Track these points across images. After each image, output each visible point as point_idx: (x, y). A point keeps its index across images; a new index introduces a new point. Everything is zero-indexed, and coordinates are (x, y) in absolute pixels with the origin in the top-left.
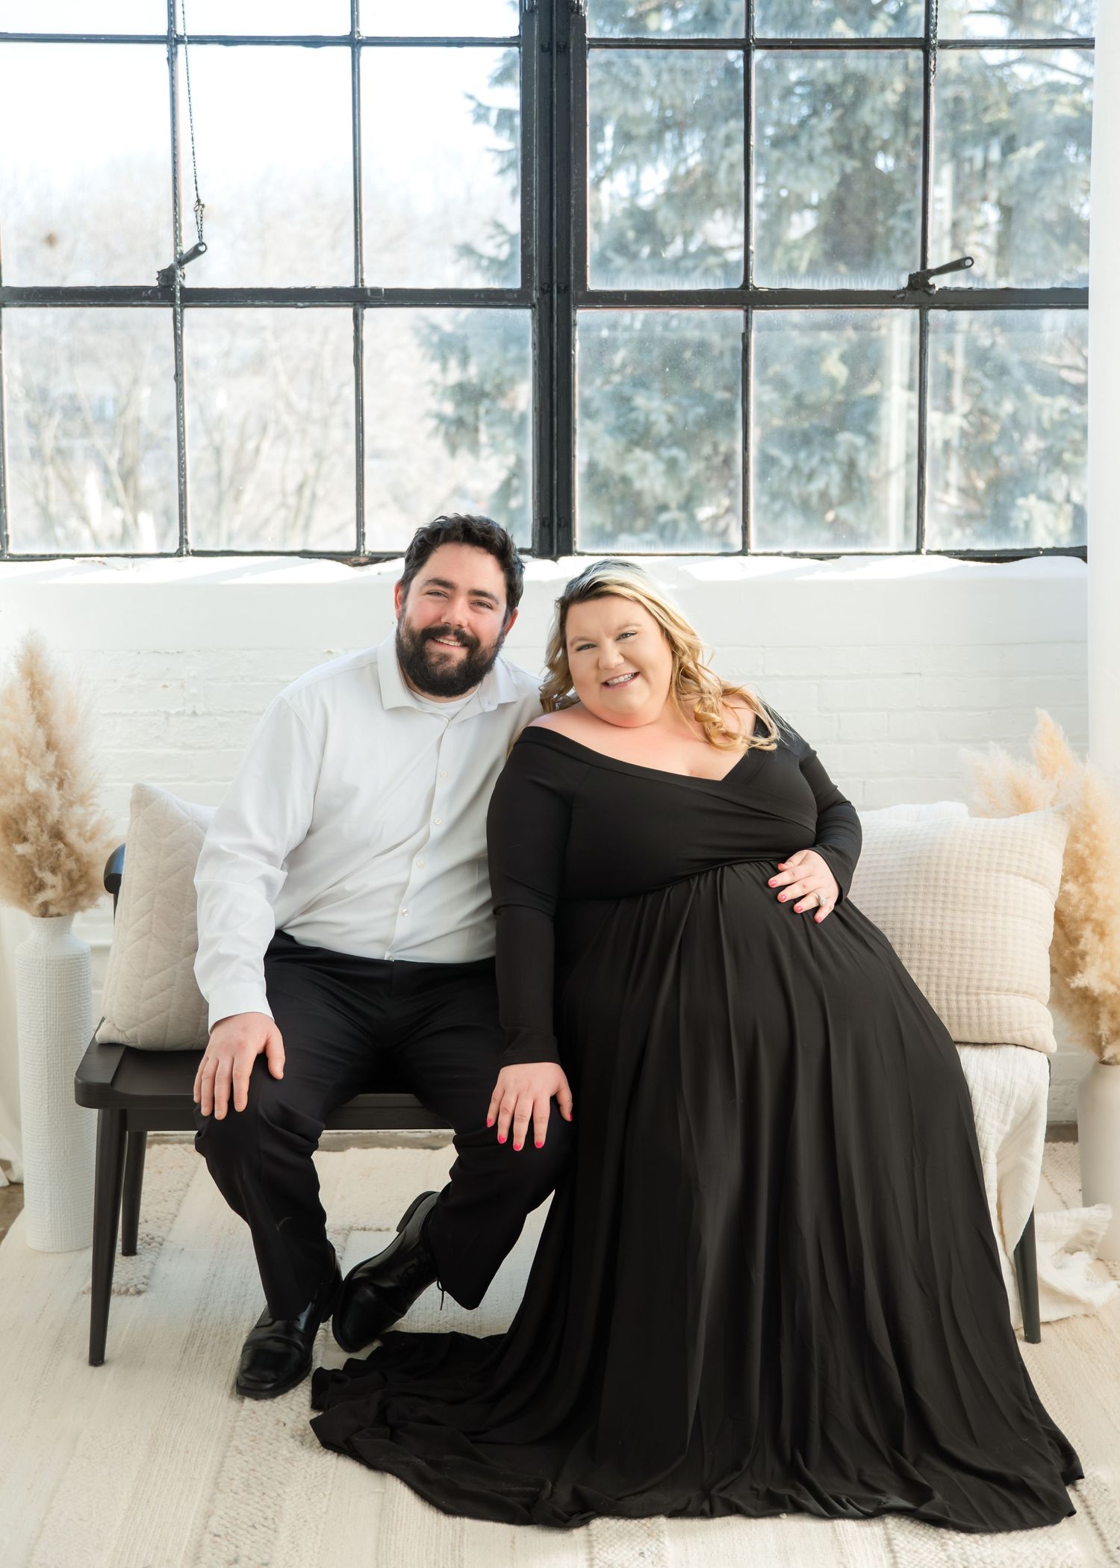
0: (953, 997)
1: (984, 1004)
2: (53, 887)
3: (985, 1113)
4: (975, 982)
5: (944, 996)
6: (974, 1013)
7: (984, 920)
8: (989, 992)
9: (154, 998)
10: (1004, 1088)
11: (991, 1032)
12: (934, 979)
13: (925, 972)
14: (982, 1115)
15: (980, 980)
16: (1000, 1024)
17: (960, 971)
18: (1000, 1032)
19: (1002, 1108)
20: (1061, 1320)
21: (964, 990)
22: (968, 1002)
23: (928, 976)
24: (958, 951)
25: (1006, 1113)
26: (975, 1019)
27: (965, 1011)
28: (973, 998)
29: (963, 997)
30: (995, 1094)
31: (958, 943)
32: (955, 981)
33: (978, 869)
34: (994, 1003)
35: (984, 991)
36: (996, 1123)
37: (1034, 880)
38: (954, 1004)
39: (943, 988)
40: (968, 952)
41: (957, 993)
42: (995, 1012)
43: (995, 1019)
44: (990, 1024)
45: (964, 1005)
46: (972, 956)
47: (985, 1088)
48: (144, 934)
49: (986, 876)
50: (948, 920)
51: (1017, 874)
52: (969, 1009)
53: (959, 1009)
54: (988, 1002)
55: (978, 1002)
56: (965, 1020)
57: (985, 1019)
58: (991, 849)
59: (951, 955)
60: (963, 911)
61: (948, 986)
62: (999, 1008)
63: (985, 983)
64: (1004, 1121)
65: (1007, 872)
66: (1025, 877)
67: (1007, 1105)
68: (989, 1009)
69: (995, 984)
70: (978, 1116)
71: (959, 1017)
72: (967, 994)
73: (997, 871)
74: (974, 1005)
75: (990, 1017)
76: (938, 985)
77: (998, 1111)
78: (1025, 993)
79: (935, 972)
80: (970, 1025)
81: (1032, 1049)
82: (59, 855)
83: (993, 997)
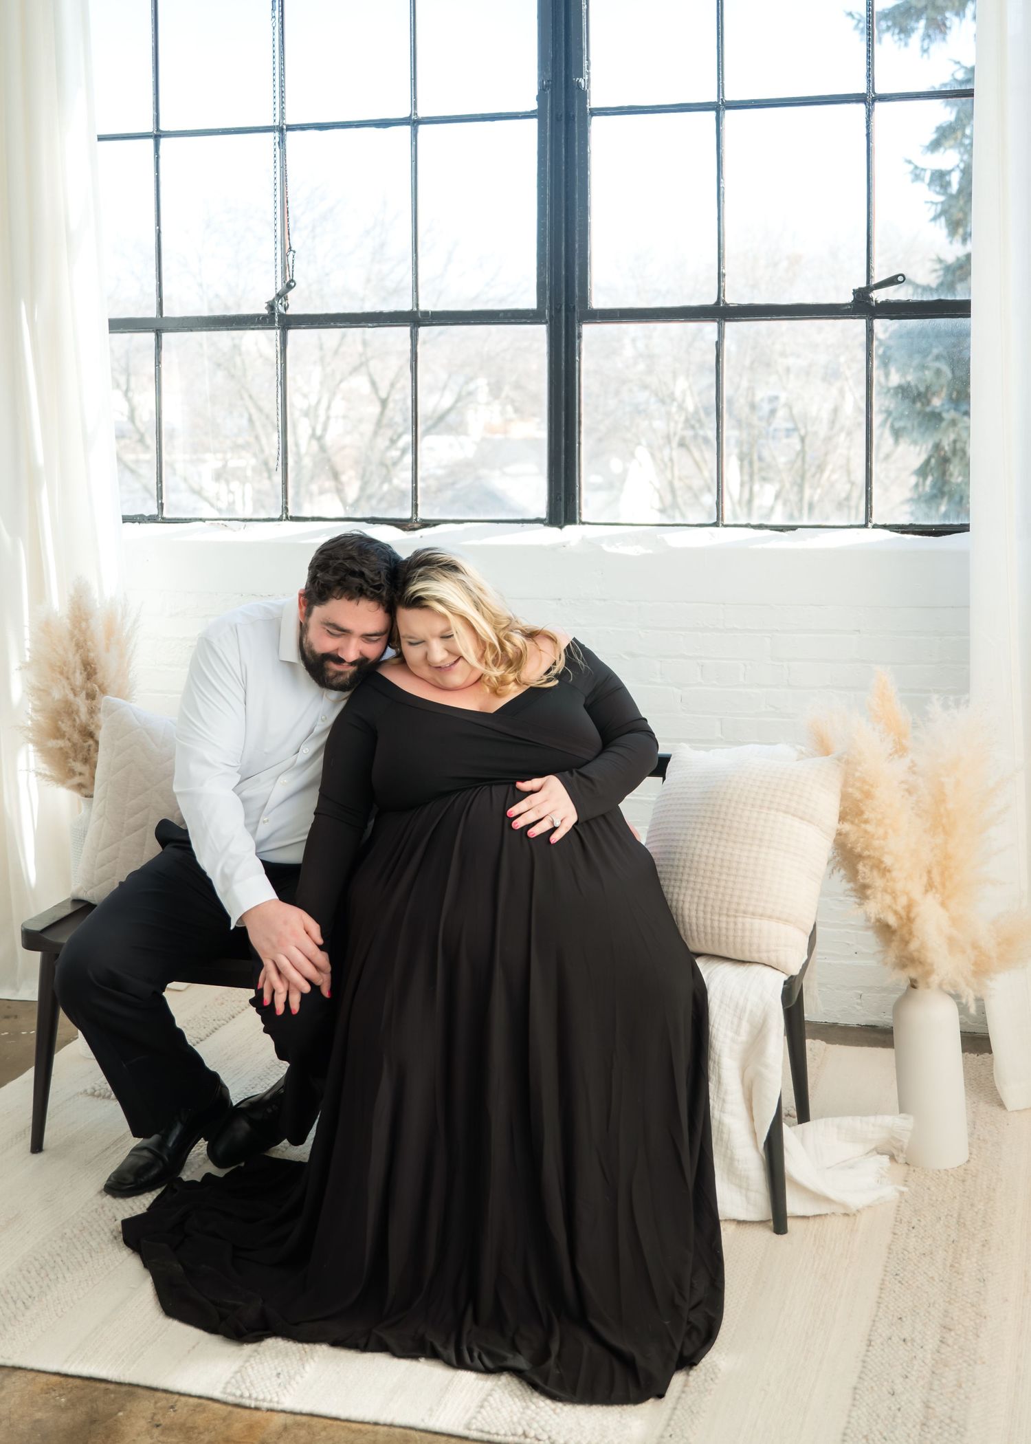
0: (716, 917)
1: (740, 926)
2: (80, 774)
3: (719, 1024)
4: (734, 906)
5: (709, 916)
6: (731, 933)
7: (750, 851)
8: (745, 915)
9: (104, 868)
10: (737, 1003)
11: (743, 951)
12: (703, 900)
13: (697, 893)
14: (716, 1026)
15: (738, 904)
16: (751, 945)
17: (723, 895)
18: (750, 951)
19: (736, 1021)
20: (817, 1215)
21: (725, 912)
22: (727, 923)
23: (699, 897)
24: (724, 877)
25: (739, 1025)
26: (731, 939)
27: (724, 931)
28: (732, 919)
29: (724, 918)
30: (729, 1007)
31: (725, 870)
32: (718, 903)
33: (753, 806)
34: (748, 926)
35: (741, 914)
36: (730, 1034)
37: (801, 818)
38: (716, 924)
39: (709, 909)
40: (732, 878)
41: (720, 915)
42: (747, 934)
43: (747, 940)
44: (743, 944)
45: (724, 925)
46: (734, 882)
47: (722, 1002)
49: (758, 812)
50: (721, 849)
51: (786, 812)
52: (727, 929)
53: (720, 928)
54: (743, 924)
55: (735, 923)
56: (723, 939)
57: (738, 940)
58: (767, 788)
59: (719, 880)
60: (735, 842)
61: (721, 908)
62: (752, 931)
63: (742, 907)
64: (737, 1032)
65: (777, 810)
66: (794, 815)
67: (740, 1019)
68: (743, 930)
69: (751, 909)
70: (713, 1026)
71: (719, 935)
72: (728, 916)
73: (769, 808)
74: (732, 926)
75: (743, 937)
76: (705, 906)
77: (732, 1023)
78: (779, 919)
79: (704, 894)
80: (727, 944)
81: (777, 970)
82: (89, 750)
83: (748, 920)
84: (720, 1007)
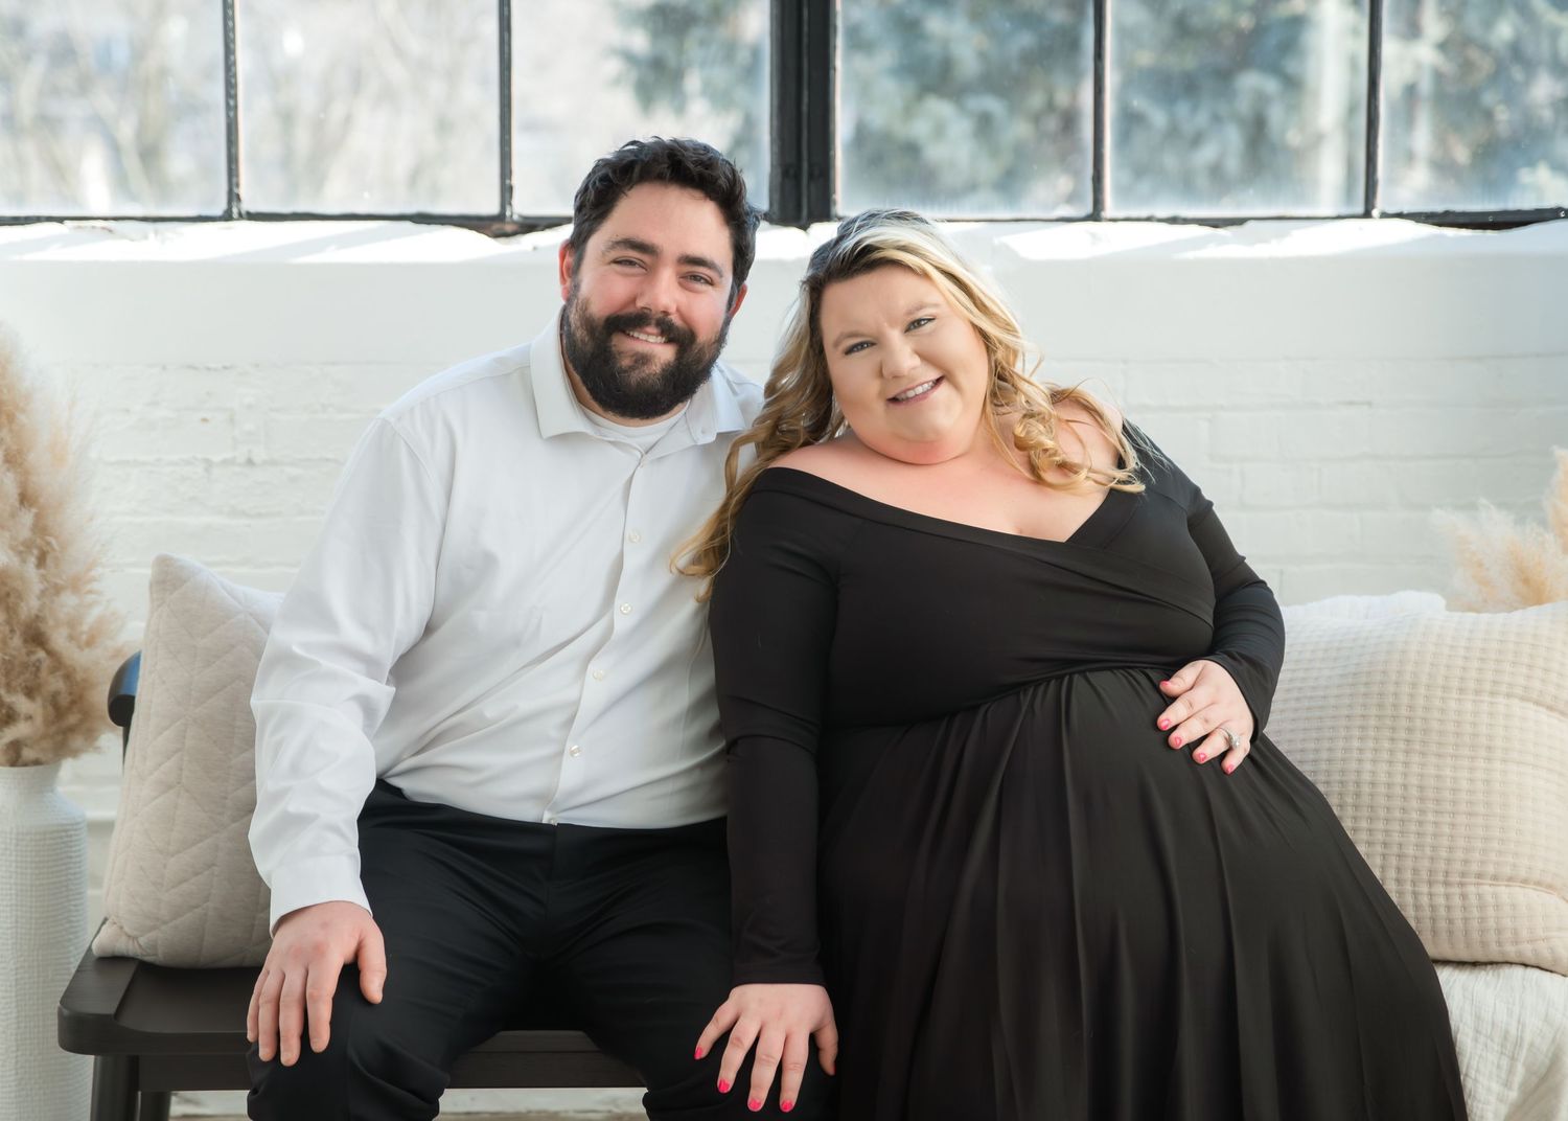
0: (1424, 889)
1: (1473, 900)
2: (29, 718)
3: (1477, 1071)
4: (1457, 866)
5: (1408, 887)
6: (1458, 914)
7: (1472, 769)
8: (1480, 881)
9: (185, 886)
10: (1507, 1032)
11: (1484, 944)
12: (1393, 861)
14: (1472, 1073)
15: (1466, 862)
16: (1499, 931)
17: (1434, 848)
18: (1499, 943)
19: (1505, 1062)
21: (1441, 878)
22: (1447, 896)
23: (1384, 856)
24: (1430, 817)
25: (1511, 1071)
26: (1459, 924)
27: (1442, 912)
28: (1456, 890)
29: (1440, 889)
30: (1492, 1040)
31: (1430, 805)
32: (1426, 863)
33: (1461, 690)
34: (1489, 899)
35: (1473, 880)
36: (1496, 1087)
37: (1550, 708)
38: (1425, 900)
39: (1408, 875)
40: (1447, 819)
41: (1430, 883)
42: (1491, 912)
43: (1491, 923)
44: (1483, 931)
45: (1441, 901)
46: (1453, 825)
47: (1477, 1031)
48: (170, 787)
49: (1474, 701)
50: (1415, 769)
51: (1523, 699)
52: (1449, 908)
53: (1433, 907)
54: (1480, 896)
55: (1464, 896)
56: (1442, 925)
57: (1475, 924)
58: (1482, 659)
59: (1421, 823)
60: (1439, 756)
61: (1415, 871)
62: (1497, 907)
63: (1474, 868)
64: (1507, 1084)
65: (1508, 695)
66: (1537, 703)
67: (1513, 1059)
68: (1482, 907)
69: (1491, 869)
70: (1466, 1075)
71: (1434, 920)
72: (1446, 884)
73: (1492, 694)
74: (1457, 901)
75: (1482, 919)
76: (1399, 870)
77: (1499, 1067)
78: (1538, 883)
79: (1395, 850)
80: (1451, 933)
81: (1551, 972)
82: (38, 669)
83: (1487, 889)
84: (1476, 1040)
